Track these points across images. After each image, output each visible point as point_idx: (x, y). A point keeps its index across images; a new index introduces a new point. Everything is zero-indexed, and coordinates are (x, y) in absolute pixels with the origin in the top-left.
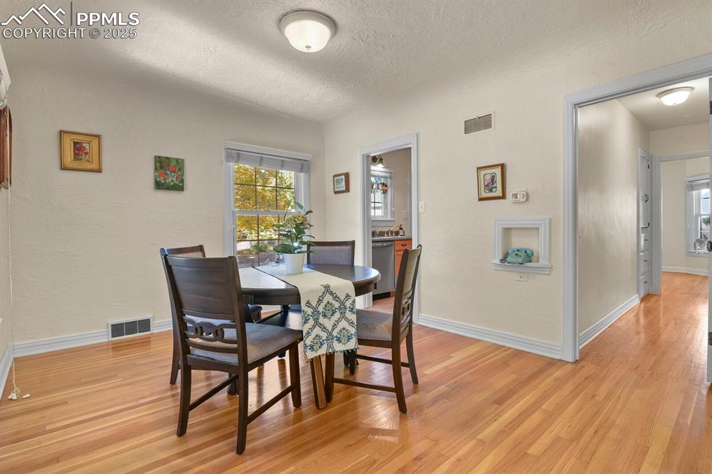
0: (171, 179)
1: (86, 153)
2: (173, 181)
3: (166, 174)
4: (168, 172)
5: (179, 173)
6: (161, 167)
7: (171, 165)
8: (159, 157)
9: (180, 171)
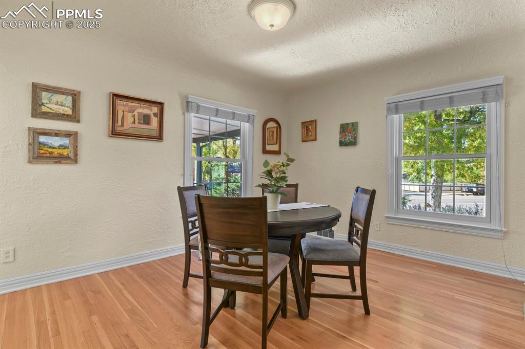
0: (349, 138)
1: (310, 131)
2: (349, 139)
3: (346, 135)
4: (347, 133)
5: (353, 132)
6: (343, 131)
7: (349, 128)
8: (342, 124)
9: (354, 131)
